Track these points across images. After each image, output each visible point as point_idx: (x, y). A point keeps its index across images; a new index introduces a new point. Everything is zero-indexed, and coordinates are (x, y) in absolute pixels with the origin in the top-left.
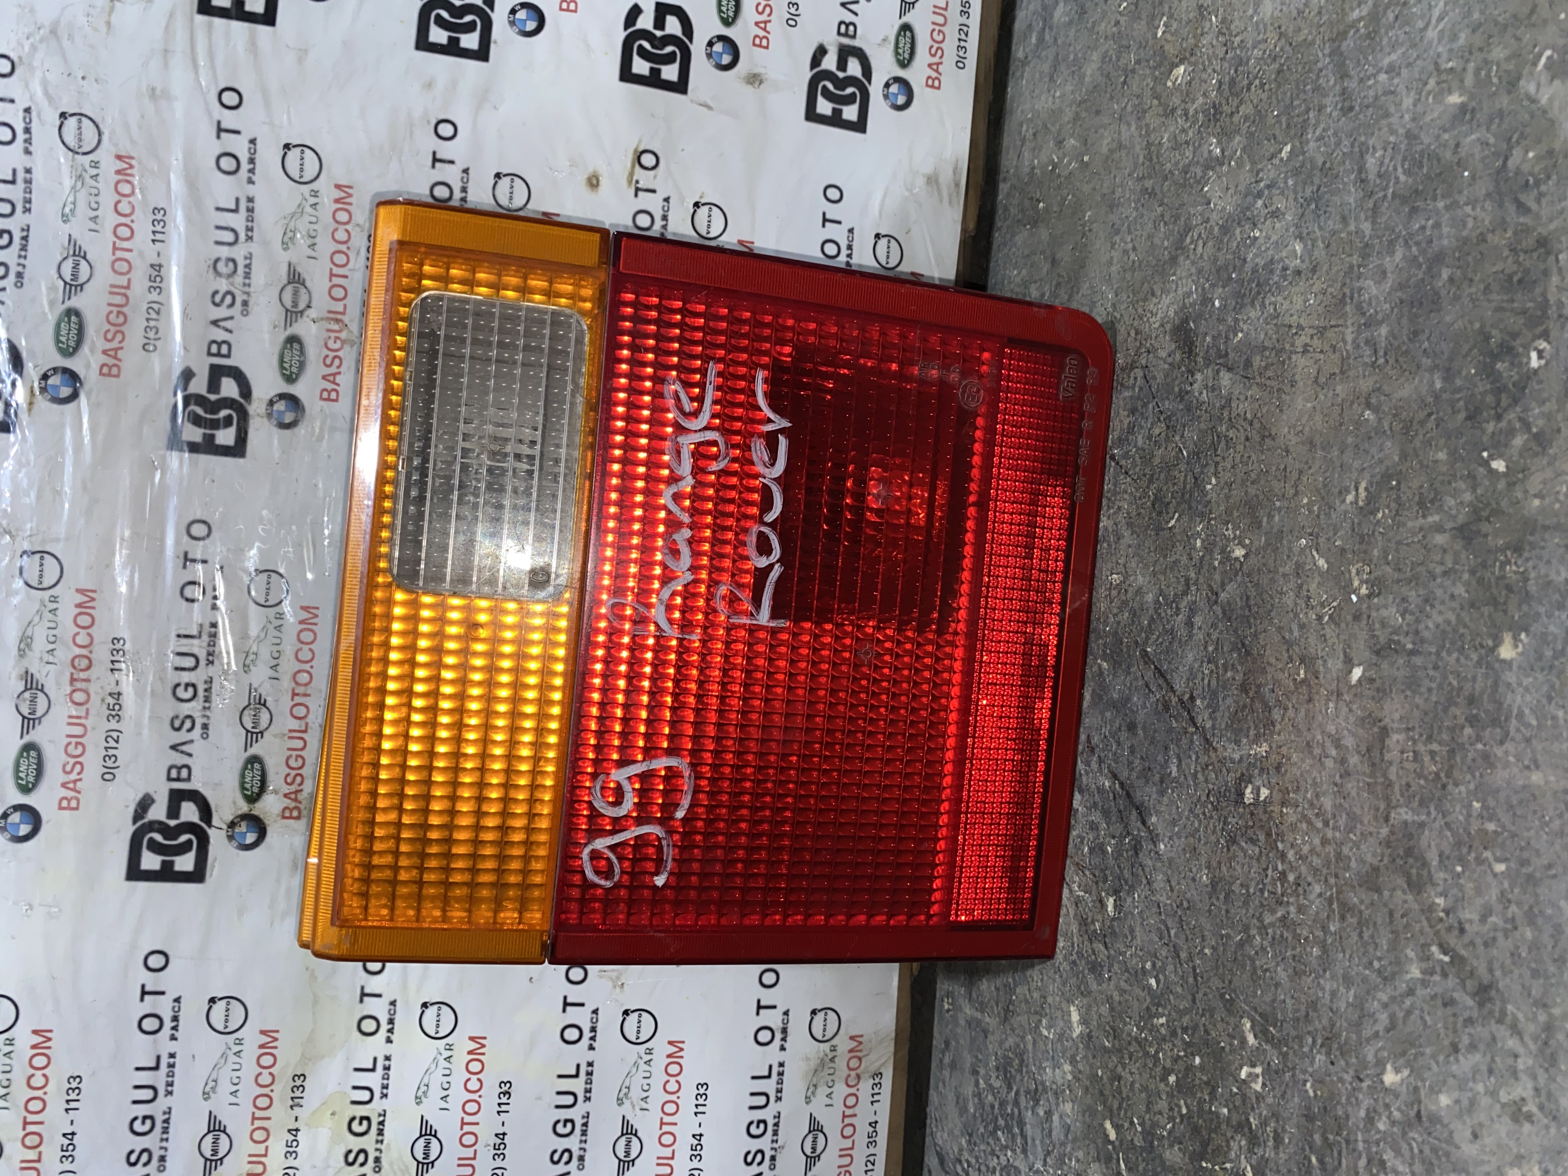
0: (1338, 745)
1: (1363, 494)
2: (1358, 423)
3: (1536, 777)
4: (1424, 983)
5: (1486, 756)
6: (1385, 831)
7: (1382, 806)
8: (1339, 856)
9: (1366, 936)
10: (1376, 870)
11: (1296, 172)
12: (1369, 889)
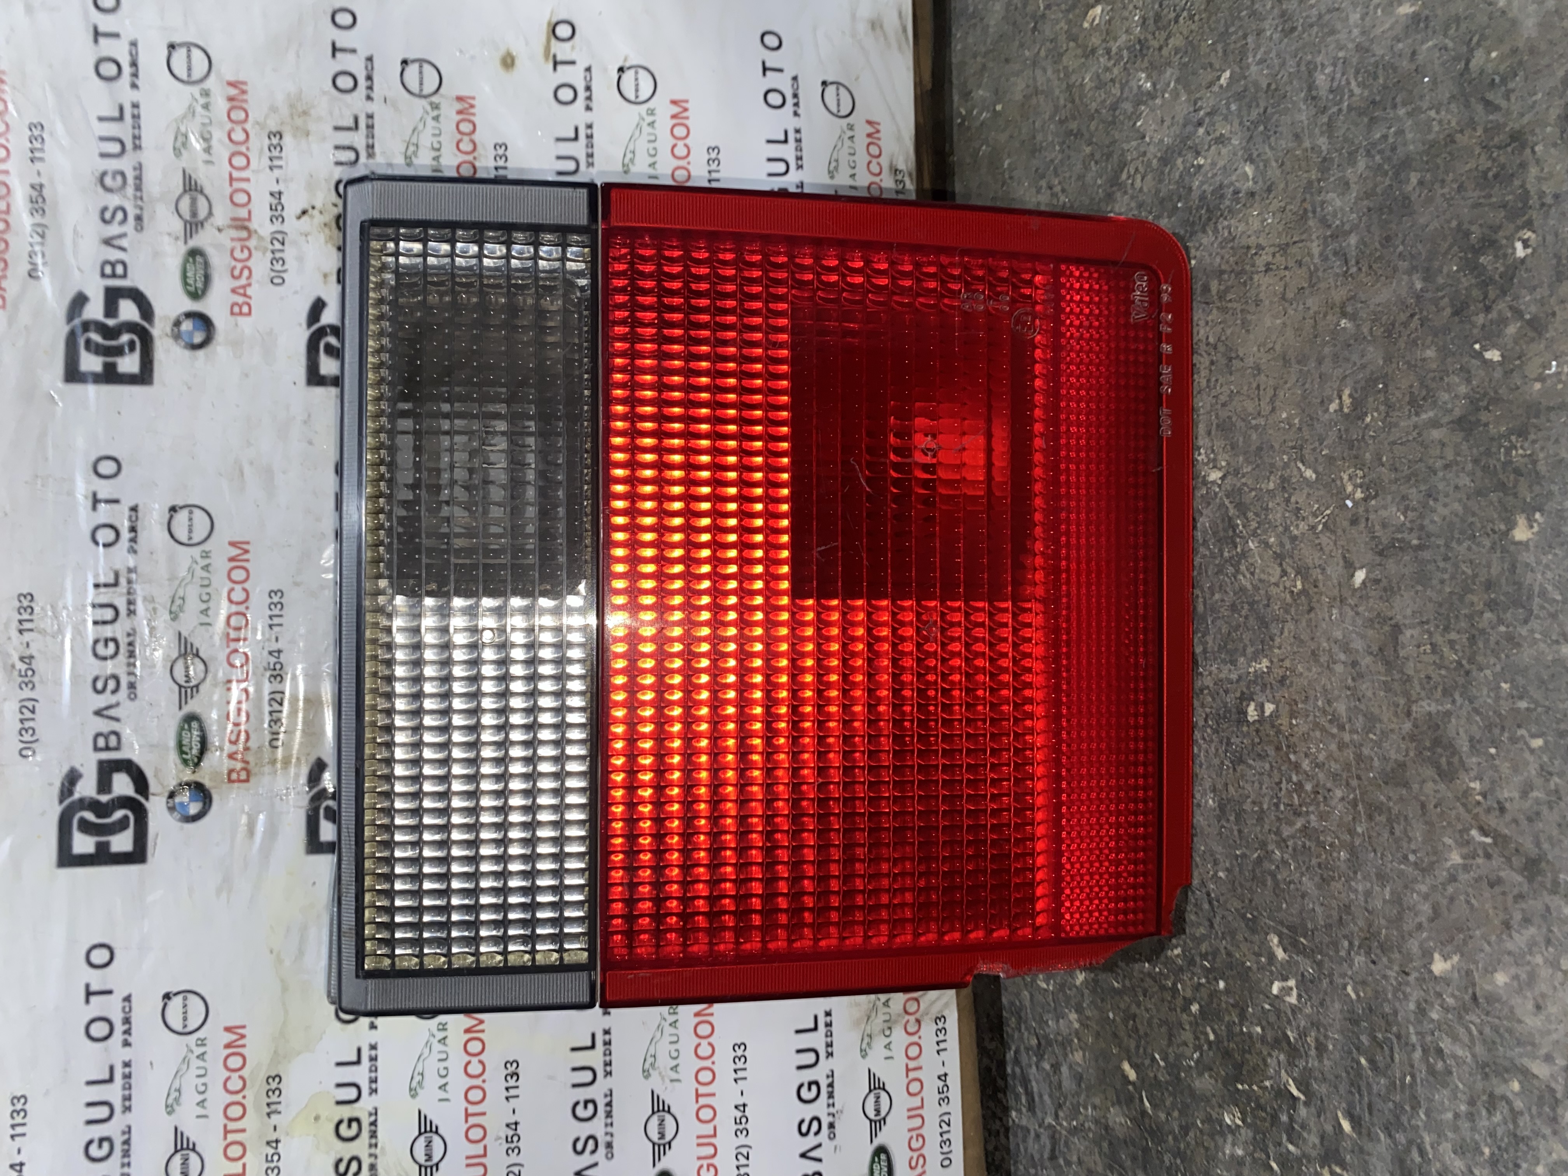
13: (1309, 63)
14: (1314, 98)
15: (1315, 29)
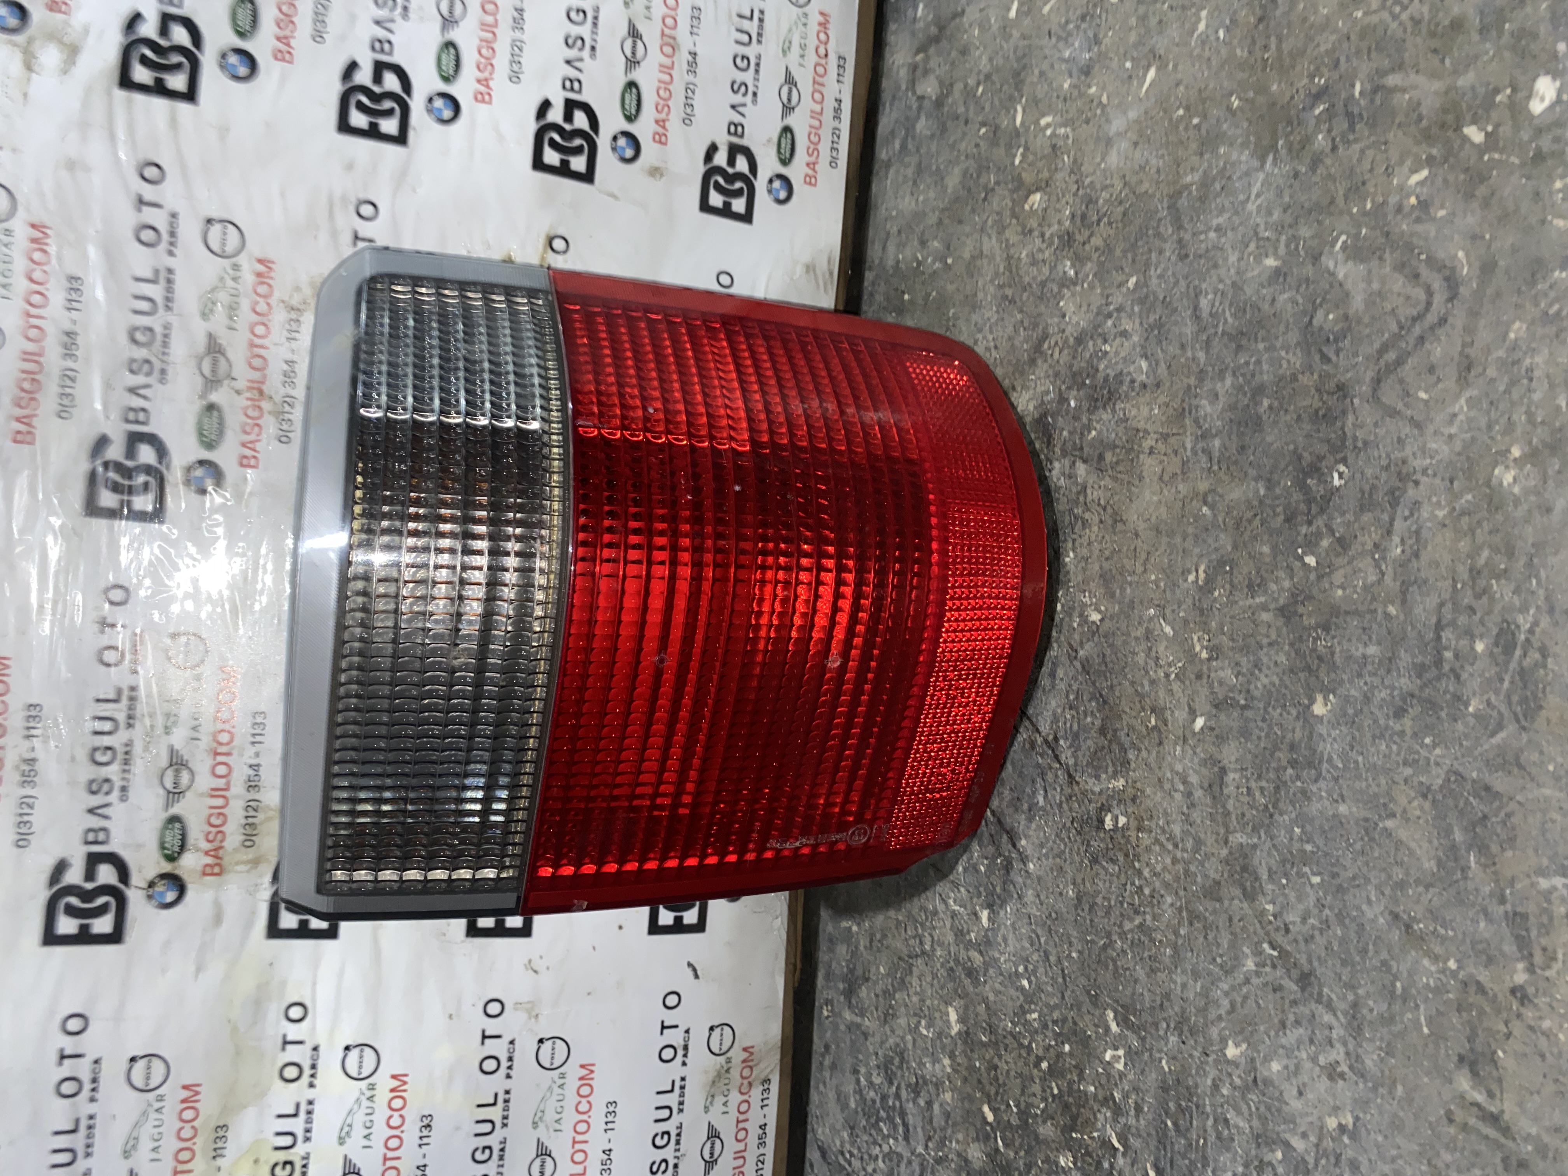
0: (1185, 782)
1: (1202, 575)
2: (1197, 517)
3: (1343, 809)
4: (1258, 974)
5: (1304, 792)
6: (1224, 852)
7: (1222, 831)
8: (1187, 872)
9: (1210, 937)
10: (1218, 883)
11: (1142, 301)
12: (1213, 899)
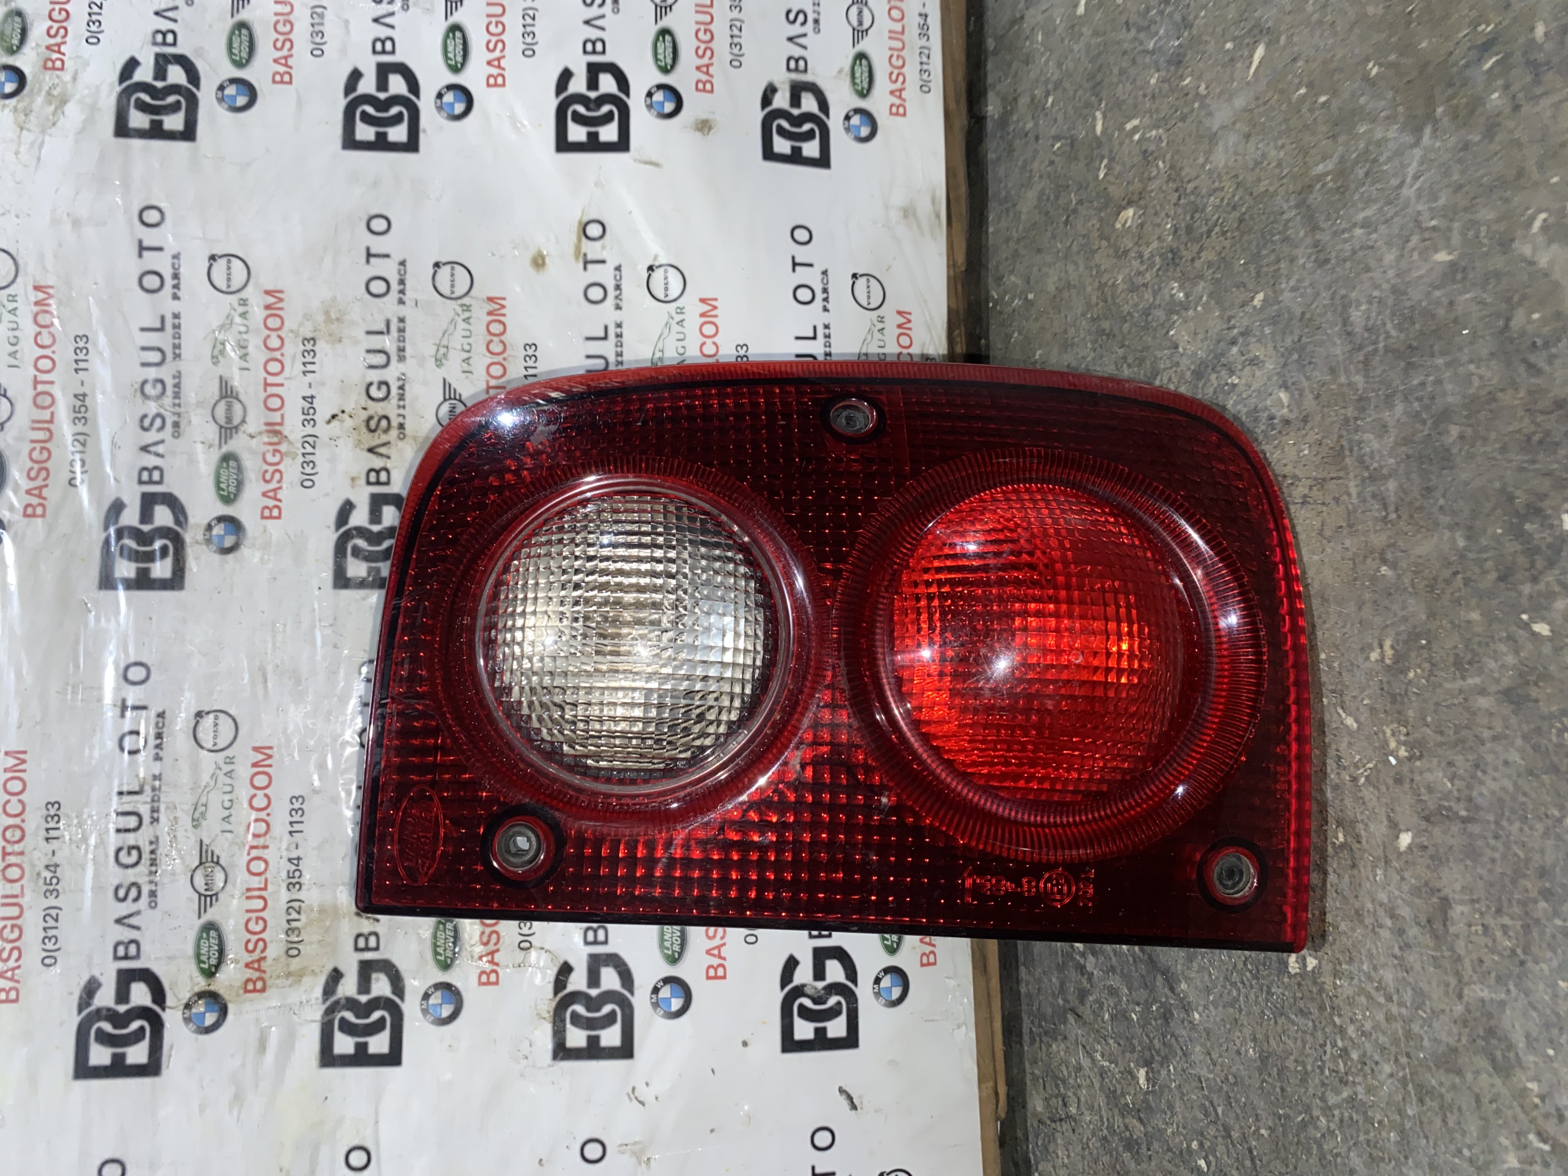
13: (1344, 297)
14: (1349, 334)
15: (1348, 264)
